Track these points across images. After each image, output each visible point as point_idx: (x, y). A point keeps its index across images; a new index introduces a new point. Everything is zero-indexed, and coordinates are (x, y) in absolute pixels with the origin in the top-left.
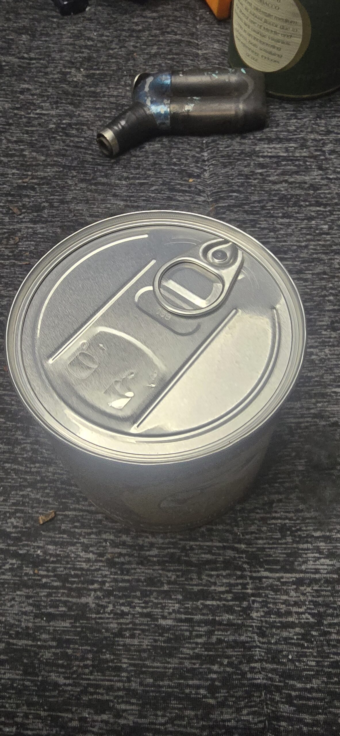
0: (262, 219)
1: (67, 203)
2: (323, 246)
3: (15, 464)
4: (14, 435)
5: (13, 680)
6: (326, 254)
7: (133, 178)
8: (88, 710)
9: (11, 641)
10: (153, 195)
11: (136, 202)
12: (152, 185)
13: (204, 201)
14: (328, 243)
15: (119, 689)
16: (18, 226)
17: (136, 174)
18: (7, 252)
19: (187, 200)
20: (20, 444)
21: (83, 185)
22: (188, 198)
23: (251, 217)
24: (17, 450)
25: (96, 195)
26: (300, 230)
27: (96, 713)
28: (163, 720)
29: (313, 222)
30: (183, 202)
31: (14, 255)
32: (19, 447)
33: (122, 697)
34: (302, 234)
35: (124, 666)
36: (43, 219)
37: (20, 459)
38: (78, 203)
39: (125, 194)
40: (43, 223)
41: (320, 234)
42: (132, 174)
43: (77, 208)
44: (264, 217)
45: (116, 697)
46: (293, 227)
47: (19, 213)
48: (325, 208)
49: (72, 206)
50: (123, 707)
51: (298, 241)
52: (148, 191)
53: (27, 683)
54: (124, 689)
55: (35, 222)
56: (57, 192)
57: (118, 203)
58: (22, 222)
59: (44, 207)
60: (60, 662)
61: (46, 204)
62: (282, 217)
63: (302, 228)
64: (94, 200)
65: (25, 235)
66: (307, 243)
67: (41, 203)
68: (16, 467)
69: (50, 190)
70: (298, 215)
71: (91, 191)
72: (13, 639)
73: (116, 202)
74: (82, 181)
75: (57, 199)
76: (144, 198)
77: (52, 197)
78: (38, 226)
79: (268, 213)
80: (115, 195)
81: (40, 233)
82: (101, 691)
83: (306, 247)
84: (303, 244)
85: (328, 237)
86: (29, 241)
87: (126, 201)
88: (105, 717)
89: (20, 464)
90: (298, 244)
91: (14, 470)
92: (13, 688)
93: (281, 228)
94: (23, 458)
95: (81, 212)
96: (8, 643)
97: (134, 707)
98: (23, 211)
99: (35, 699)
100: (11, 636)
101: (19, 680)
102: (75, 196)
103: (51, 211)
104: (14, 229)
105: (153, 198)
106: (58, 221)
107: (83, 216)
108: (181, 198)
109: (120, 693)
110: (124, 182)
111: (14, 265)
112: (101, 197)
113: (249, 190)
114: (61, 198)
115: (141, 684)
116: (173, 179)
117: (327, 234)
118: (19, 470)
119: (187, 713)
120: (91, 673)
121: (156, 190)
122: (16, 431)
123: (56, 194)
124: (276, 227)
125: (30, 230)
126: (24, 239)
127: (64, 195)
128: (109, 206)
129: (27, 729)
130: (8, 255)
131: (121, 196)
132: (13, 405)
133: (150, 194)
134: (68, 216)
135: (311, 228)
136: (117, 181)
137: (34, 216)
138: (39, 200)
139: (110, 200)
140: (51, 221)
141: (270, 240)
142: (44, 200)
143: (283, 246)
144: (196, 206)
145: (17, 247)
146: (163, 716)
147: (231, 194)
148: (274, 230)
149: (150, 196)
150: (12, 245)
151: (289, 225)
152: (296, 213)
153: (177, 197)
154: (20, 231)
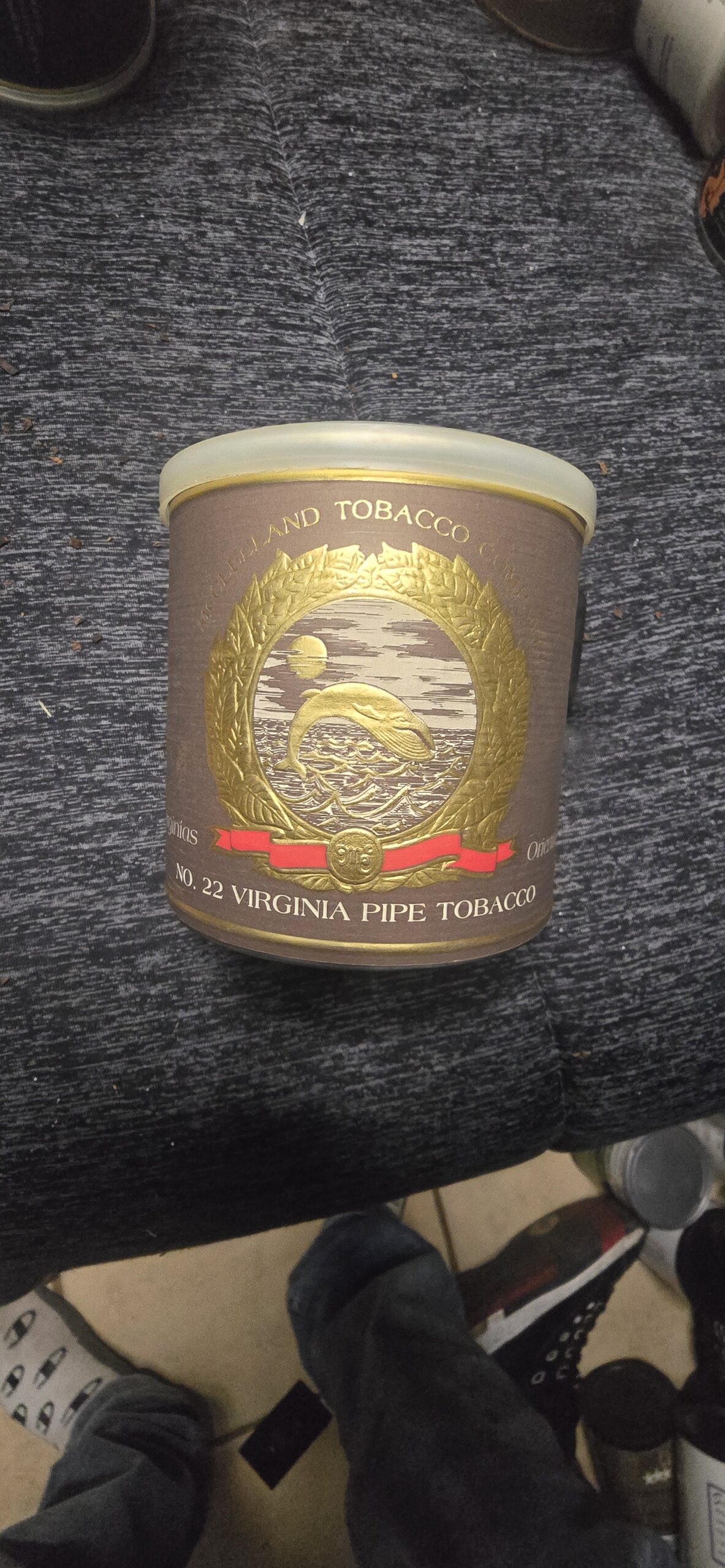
0: (423, 372)
1: (98, 348)
2: (512, 413)
3: (150, 781)
4: (132, 741)
5: (235, 1043)
6: (516, 425)
7: (202, 300)
8: (340, 1046)
9: (219, 1000)
10: (245, 334)
11: (220, 347)
12: (239, 316)
13: (329, 345)
14: (518, 408)
15: (373, 1013)
16: (21, 396)
17: (206, 292)
18: (18, 446)
19: (302, 344)
20: (146, 752)
21: (116, 314)
22: (303, 340)
23: (407, 369)
24: (145, 761)
25: (146, 333)
26: (477, 391)
27: (352, 1045)
28: (432, 1030)
29: (495, 376)
30: (296, 346)
31: (34, 451)
32: (147, 757)
33: (378, 1020)
34: (481, 396)
35: (373, 987)
36: (65, 381)
37: (154, 774)
38: (118, 349)
39: (195, 331)
40: (66, 389)
41: (506, 395)
42: (198, 292)
43: (121, 359)
44: (426, 368)
45: (371, 1022)
46: (467, 386)
47: (14, 371)
48: (507, 351)
49: (110, 354)
50: (382, 1029)
51: (479, 408)
52: (234, 327)
53: (254, 1040)
54: (380, 1011)
55: (52, 388)
56: (74, 328)
57: (190, 348)
58: (26, 388)
59: (59, 359)
60: (293, 1005)
61: (61, 353)
62: (451, 369)
63: (481, 386)
64: (145, 344)
65: (41, 413)
66: (490, 411)
67: (51, 350)
68: (153, 785)
69: (58, 324)
70: (472, 365)
71: (133, 325)
72: (221, 997)
73: (184, 347)
74: (114, 304)
75: (77, 342)
76: (231, 340)
77: (66, 339)
78: (60, 394)
79: (430, 362)
80: (179, 334)
81: (67, 408)
82: (352, 1021)
83: (490, 416)
84: (485, 412)
85: (517, 400)
86: (51, 423)
87: (201, 344)
88: (362, 1046)
89: (155, 780)
90: (479, 413)
91: (149, 789)
92: (235, 1049)
93: (452, 388)
94: (158, 771)
95: (128, 365)
96: (216, 1005)
97: (396, 1026)
98: (22, 366)
99: (271, 1053)
100: (216, 996)
101: (244, 1039)
102: (108, 336)
103: (74, 366)
104: (16, 402)
105: (247, 340)
106: (93, 384)
107: (135, 373)
108: (293, 341)
109: (376, 1017)
110: (188, 309)
111: (38, 469)
112: (156, 337)
113: (396, 323)
114: (82, 339)
115: (399, 1001)
116: (270, 304)
117: (516, 394)
118: (158, 790)
119: (458, 1014)
120: (336, 1007)
121: (248, 324)
122: (134, 736)
123: (73, 332)
124: (444, 386)
125: (47, 403)
126: (42, 421)
127: (88, 334)
128: (174, 354)
129: (268, 1087)
130: (21, 452)
131: (192, 337)
132: (115, 698)
133: (240, 333)
134: (108, 374)
135: (492, 385)
136: (176, 307)
137: (45, 376)
138: (45, 345)
139: (174, 343)
140: (83, 386)
141: (440, 407)
142: (54, 344)
143: (458, 416)
144: (319, 353)
145: (34, 437)
146: (432, 1025)
147: (369, 329)
148: (441, 391)
149: (241, 337)
150: (22, 432)
151: (462, 382)
152: (471, 361)
153: (286, 339)
154: (30, 406)
